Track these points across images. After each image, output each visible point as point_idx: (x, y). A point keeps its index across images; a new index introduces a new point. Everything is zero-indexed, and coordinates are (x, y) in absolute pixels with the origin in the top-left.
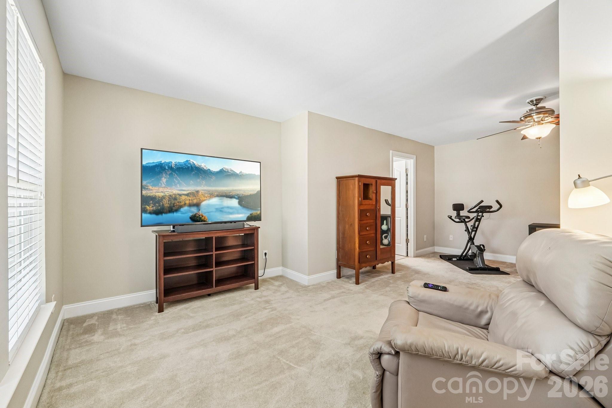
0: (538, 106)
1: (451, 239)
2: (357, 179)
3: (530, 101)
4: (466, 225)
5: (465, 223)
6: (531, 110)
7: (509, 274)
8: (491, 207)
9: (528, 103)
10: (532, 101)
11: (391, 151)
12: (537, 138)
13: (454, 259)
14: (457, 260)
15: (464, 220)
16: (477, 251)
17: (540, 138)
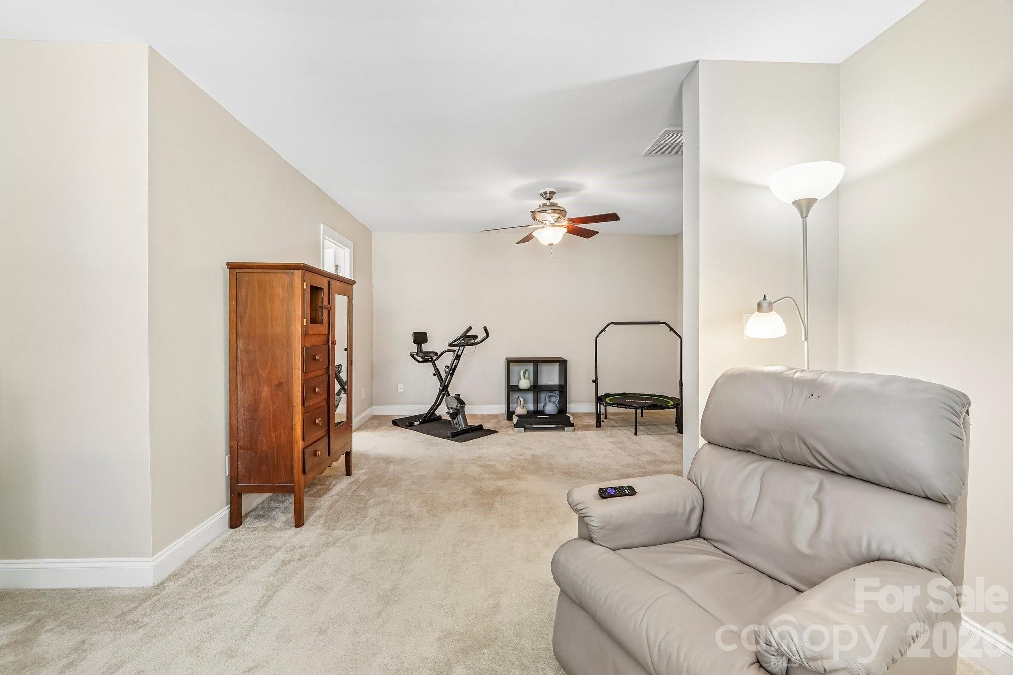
0: (551, 201)
1: (400, 391)
2: (298, 273)
3: (543, 193)
4: (435, 366)
5: (433, 362)
6: (544, 205)
7: (497, 432)
8: (475, 337)
9: (541, 195)
10: (545, 193)
11: (322, 225)
12: (549, 245)
13: (417, 423)
14: (421, 423)
15: (431, 358)
16: (457, 405)
17: (552, 245)
